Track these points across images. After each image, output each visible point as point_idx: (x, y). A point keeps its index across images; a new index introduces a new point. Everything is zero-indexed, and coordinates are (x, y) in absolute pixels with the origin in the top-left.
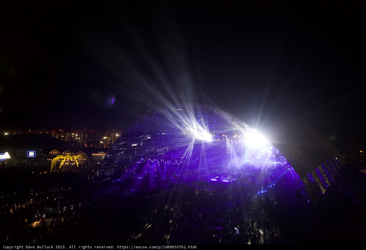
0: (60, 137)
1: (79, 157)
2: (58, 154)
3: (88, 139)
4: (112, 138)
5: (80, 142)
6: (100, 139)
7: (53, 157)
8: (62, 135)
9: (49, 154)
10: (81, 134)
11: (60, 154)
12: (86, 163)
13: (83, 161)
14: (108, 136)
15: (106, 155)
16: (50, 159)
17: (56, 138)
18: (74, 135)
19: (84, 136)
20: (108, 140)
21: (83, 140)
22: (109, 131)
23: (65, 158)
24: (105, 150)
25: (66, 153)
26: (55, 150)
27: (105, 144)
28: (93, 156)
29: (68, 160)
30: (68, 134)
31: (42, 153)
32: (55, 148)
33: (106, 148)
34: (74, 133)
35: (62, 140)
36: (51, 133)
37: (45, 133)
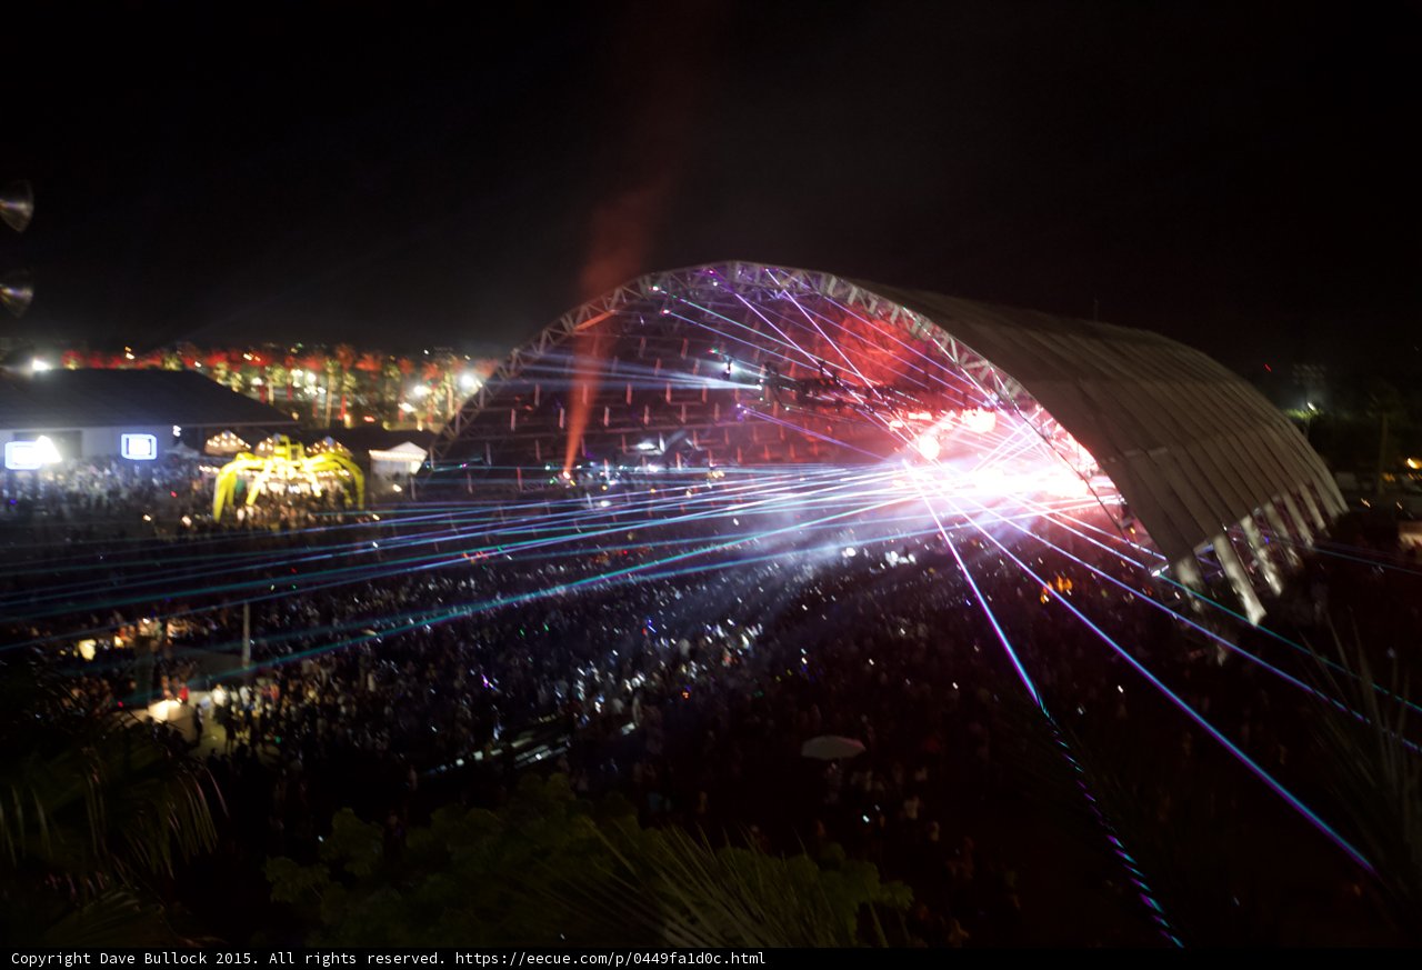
0: (247, 385)
1: (323, 464)
2: (243, 450)
3: (354, 396)
4: (447, 392)
5: (325, 404)
6: (399, 390)
7: (220, 460)
8: (256, 377)
9: (208, 450)
10: (327, 375)
11: (247, 451)
12: (350, 486)
13: (339, 478)
14: (436, 382)
15: (428, 459)
16: (211, 465)
17: (229, 388)
18: (302, 380)
19: (341, 384)
20: (433, 401)
21: (336, 397)
22: (435, 366)
23: (268, 464)
24: (420, 439)
25: (273, 444)
26: (229, 436)
27: (420, 416)
28: (375, 461)
29: (281, 476)
30: (278, 372)
31: (181, 445)
32: (227, 425)
33: (426, 431)
34: (303, 368)
35: (255, 394)
36: (211, 369)
37: (189, 367)
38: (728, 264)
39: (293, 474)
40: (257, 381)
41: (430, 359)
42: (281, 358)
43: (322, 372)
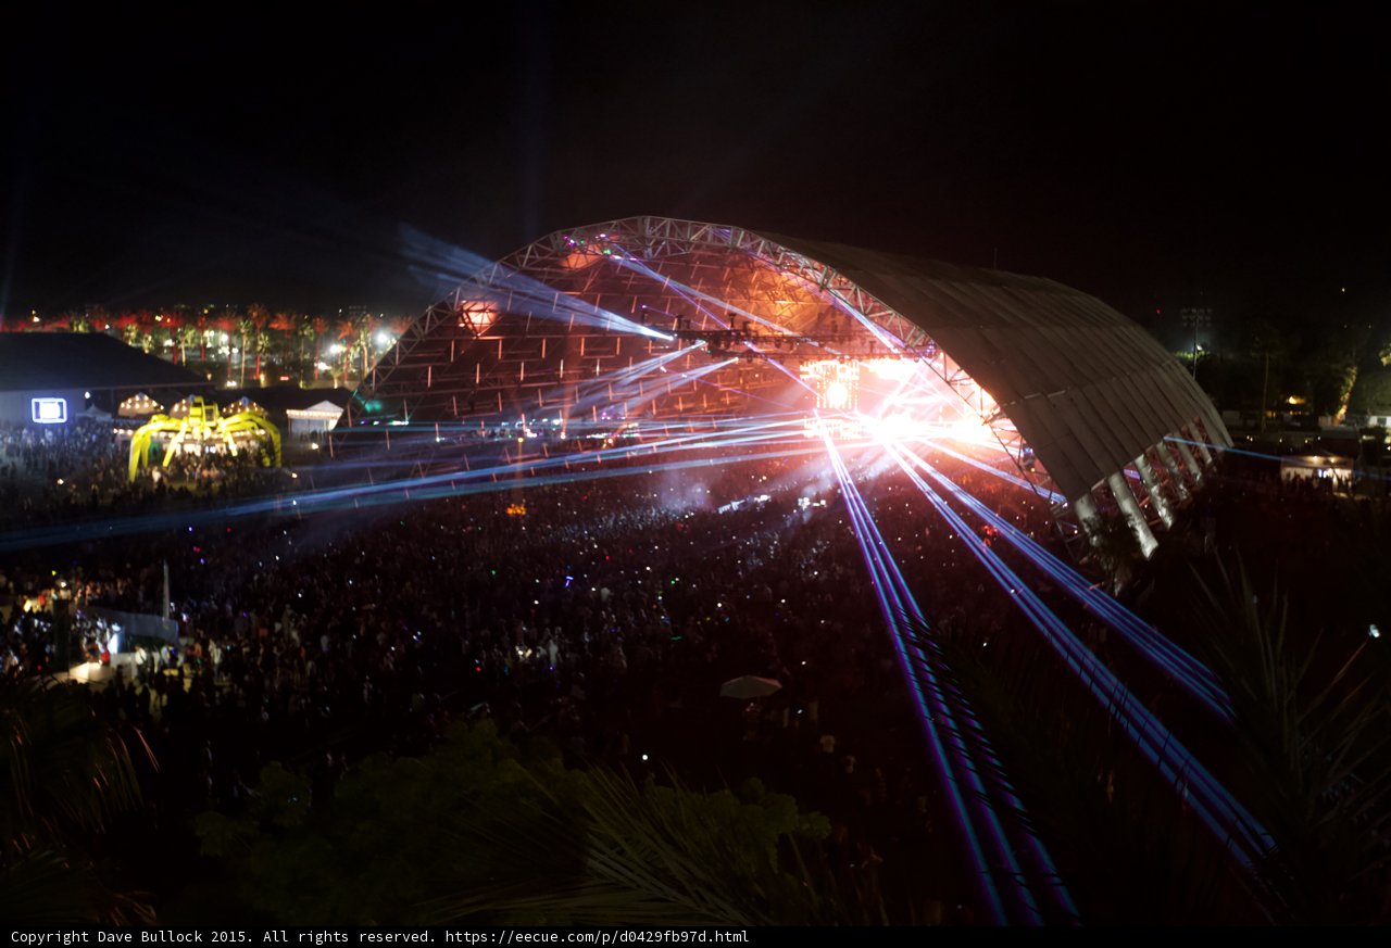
0: (159, 347)
1: (239, 423)
2: (156, 412)
3: (267, 355)
4: (362, 349)
5: (239, 364)
6: (314, 350)
7: (134, 422)
8: (167, 339)
9: (122, 413)
10: (240, 335)
11: (162, 412)
12: (267, 445)
13: (255, 437)
14: (350, 341)
15: (344, 416)
16: (125, 428)
17: (140, 350)
18: (215, 340)
19: (255, 344)
20: (348, 359)
21: (249, 357)
22: (350, 324)
23: (183, 425)
24: (337, 397)
25: (187, 405)
26: (141, 397)
27: (336, 375)
28: (291, 420)
29: (197, 436)
30: (190, 334)
31: (93, 408)
32: (140, 387)
33: (342, 389)
34: (216, 329)
35: (167, 356)
36: (122, 331)
37: (98, 329)
38: (639, 218)
39: (208, 434)
40: (169, 343)
41: (344, 317)
42: (194, 319)
43: (234, 332)
